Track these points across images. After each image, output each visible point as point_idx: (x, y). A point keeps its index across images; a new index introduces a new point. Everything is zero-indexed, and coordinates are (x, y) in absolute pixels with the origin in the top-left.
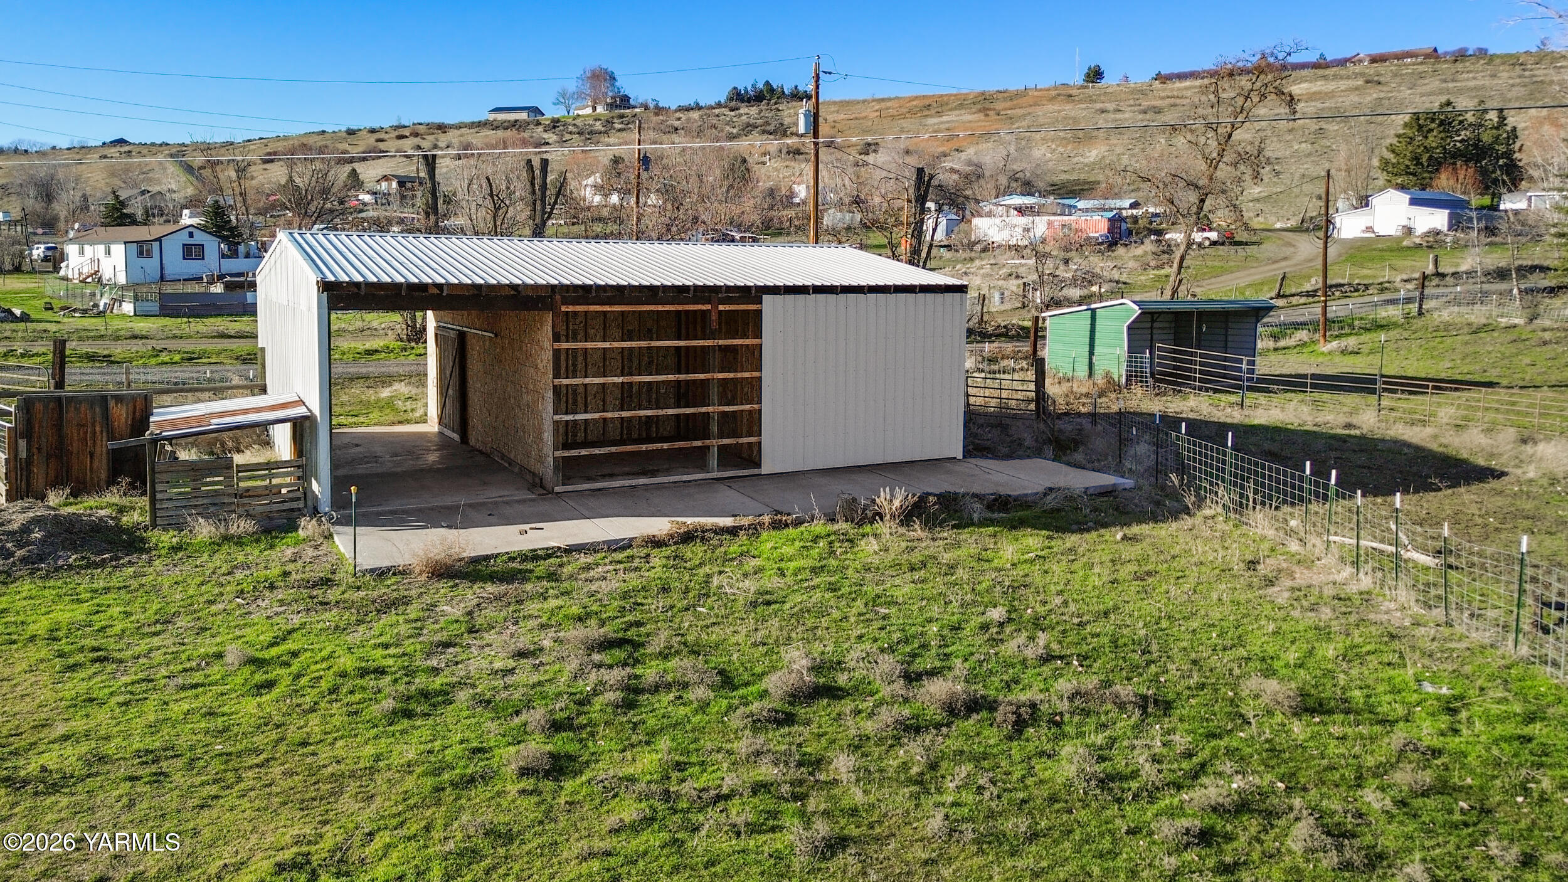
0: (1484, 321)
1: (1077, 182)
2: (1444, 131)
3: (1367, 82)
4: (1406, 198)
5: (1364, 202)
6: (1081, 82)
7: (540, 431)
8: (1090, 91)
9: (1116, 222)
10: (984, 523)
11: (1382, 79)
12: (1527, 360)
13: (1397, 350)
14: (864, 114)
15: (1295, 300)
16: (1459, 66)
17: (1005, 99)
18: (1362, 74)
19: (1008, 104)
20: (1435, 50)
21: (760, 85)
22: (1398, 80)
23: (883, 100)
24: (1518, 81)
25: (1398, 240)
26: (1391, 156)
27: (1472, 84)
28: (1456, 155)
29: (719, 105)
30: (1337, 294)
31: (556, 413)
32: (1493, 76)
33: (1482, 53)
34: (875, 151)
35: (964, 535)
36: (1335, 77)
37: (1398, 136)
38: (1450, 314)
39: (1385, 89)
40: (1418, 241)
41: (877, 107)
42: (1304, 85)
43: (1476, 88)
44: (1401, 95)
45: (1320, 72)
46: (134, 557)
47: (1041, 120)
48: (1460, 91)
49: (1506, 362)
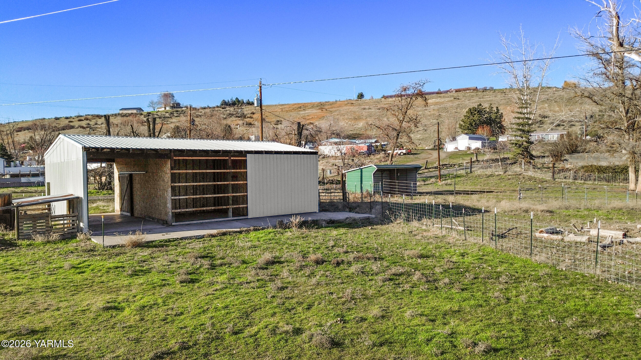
0: (491, 173)
1: (356, 134)
2: (479, 114)
3: (455, 99)
4: (467, 137)
5: (454, 139)
6: (356, 99)
7: (166, 203)
8: (359, 102)
9: (370, 147)
10: (326, 227)
11: (459, 98)
12: (503, 184)
13: (463, 183)
14: (275, 110)
15: (431, 170)
16: (485, 93)
17: (329, 105)
18: (453, 96)
19: (330, 107)
20: (477, 88)
21: (234, 99)
22: (465, 98)
23: (283, 105)
24: (503, 98)
25: (466, 152)
26: (462, 123)
27: (488, 99)
28: (484, 123)
29: (218, 107)
30: (445, 167)
31: (172, 196)
32: (495, 96)
33: (492, 89)
34: (281, 124)
35: (319, 230)
36: (444, 97)
37: (465, 116)
38: (480, 172)
39: (460, 101)
40: (472, 152)
41: (281, 108)
42: (434, 100)
43: (490, 101)
44: (466, 103)
45: (439, 95)
46: (14, 248)
47: (342, 112)
48: (485, 102)
49: (497, 185)
